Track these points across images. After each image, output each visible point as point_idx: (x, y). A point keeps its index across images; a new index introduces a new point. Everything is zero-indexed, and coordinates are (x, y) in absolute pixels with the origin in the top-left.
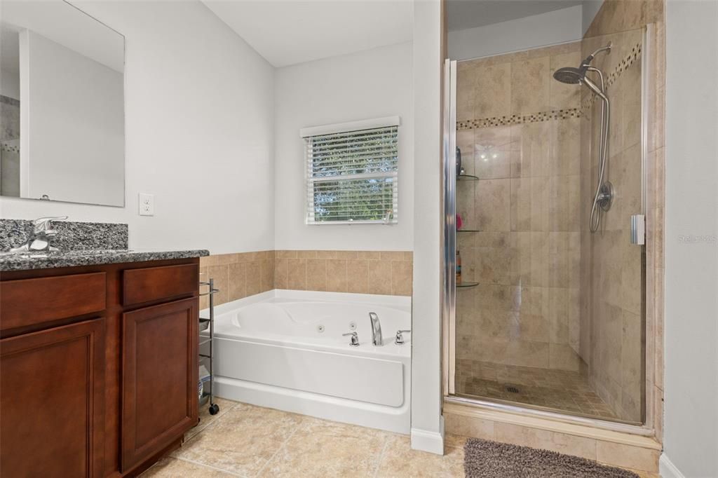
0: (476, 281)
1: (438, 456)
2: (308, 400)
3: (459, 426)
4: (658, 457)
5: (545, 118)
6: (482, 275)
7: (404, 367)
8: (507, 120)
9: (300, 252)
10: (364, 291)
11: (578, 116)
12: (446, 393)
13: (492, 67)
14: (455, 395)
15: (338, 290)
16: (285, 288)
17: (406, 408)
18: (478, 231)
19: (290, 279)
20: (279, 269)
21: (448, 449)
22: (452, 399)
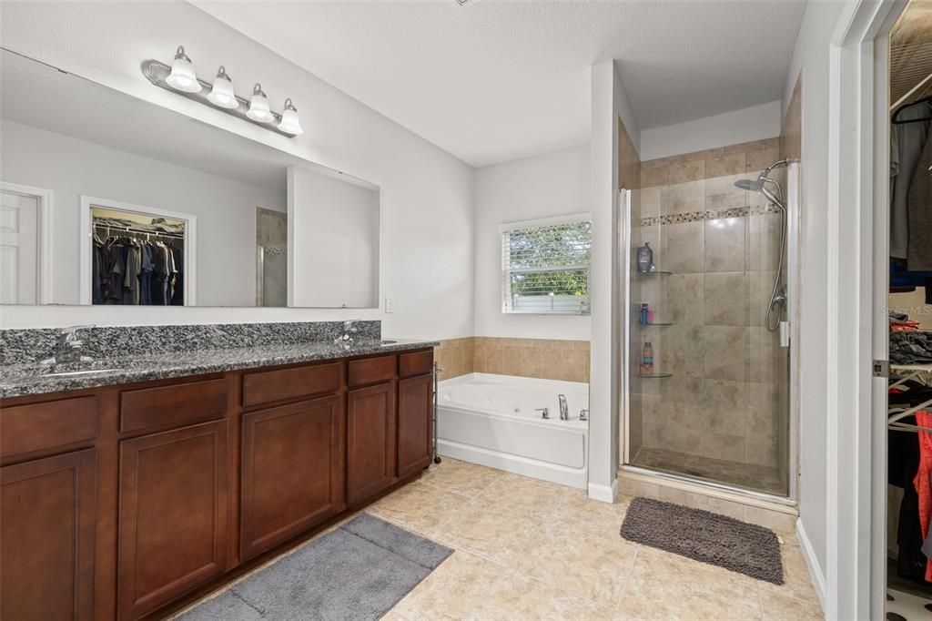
0: (669, 373)
1: (608, 504)
2: (508, 461)
3: (630, 488)
4: (795, 521)
5: (741, 213)
6: (674, 367)
7: (584, 436)
8: (700, 215)
9: (498, 339)
10: (557, 378)
11: (776, 212)
12: (621, 462)
13: (685, 164)
14: (628, 465)
15: (533, 376)
16: (483, 372)
17: (585, 470)
18: (671, 324)
19: (488, 363)
20: (478, 354)
21: (617, 500)
22: (626, 468)
